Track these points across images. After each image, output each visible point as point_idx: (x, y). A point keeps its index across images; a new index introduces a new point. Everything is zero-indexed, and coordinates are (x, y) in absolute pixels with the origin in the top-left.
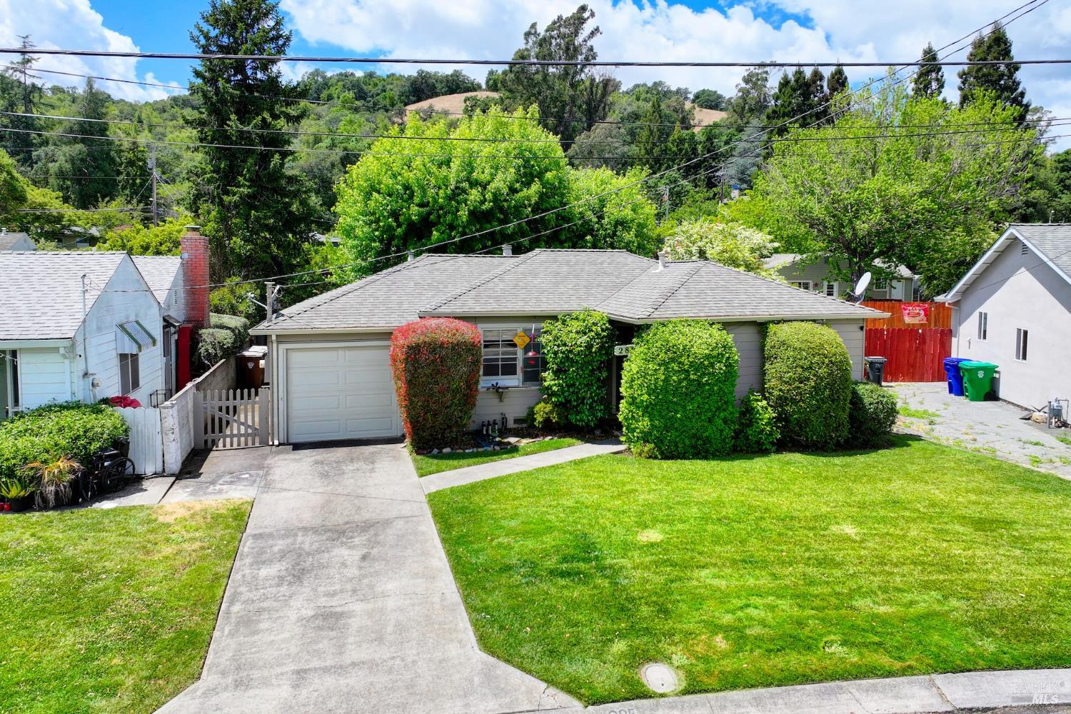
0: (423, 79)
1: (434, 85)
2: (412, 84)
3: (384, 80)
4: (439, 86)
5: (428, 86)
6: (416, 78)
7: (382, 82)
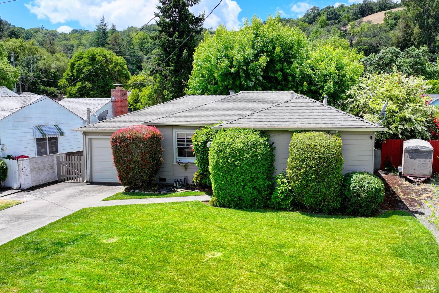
0: (366, 5)
1: (372, 7)
2: (360, 8)
3: (348, 8)
4: (374, 7)
5: (369, 8)
6: (362, 4)
7: (348, 9)
